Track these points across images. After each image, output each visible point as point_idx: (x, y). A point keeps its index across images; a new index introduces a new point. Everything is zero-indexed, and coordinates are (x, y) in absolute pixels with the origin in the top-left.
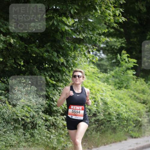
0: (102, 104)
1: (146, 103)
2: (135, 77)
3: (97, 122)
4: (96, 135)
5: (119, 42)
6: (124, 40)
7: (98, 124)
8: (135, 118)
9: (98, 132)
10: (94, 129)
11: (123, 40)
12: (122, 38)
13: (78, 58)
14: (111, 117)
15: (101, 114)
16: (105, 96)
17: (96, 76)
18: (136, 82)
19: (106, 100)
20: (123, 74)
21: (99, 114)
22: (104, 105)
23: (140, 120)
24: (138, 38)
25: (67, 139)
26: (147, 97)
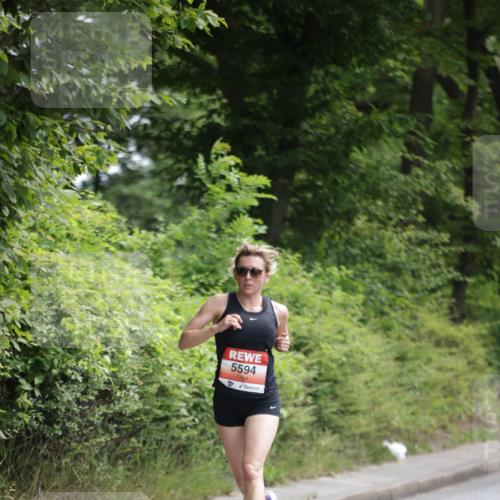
0: (134, 353)
1: (307, 348)
3: (115, 426)
4: (110, 477)
5: (201, 106)
6: (219, 99)
7: (118, 431)
9: (120, 462)
10: (101, 453)
11: (213, 101)
12: (210, 91)
13: (37, 169)
14: (168, 402)
15: (132, 394)
17: (109, 242)
21: (124, 391)
22: (142, 355)
24: (275, 91)
26: (307, 324)
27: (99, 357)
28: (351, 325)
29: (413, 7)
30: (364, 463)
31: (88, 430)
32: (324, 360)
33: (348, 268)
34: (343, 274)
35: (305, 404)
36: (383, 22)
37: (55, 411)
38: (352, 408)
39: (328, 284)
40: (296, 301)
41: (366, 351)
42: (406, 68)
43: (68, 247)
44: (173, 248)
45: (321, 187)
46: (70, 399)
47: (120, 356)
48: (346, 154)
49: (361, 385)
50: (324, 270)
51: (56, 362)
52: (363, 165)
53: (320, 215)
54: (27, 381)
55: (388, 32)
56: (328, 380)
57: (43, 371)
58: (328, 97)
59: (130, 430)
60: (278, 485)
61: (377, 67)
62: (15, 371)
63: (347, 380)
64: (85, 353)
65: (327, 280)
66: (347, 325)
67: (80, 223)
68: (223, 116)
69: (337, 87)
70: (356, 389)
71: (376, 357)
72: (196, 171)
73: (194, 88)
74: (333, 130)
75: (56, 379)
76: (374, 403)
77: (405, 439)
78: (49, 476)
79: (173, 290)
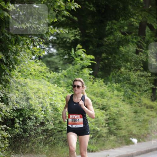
0: (51, 110)
1: (106, 109)
2: (92, 77)
3: (45, 133)
4: (44, 149)
5: (72, 33)
6: (78, 31)
7: (46, 135)
8: (92, 127)
9: (47, 144)
10: (41, 142)
11: (76, 32)
12: (76, 29)
13: (21, 53)
14: (62, 126)
15: (51, 123)
16: (56, 101)
17: (43, 76)
18: (93, 84)
19: (56, 106)
20: (78, 73)
21: (48, 122)
22: (54, 111)
23: (99, 129)
24: (96, 29)
25: (8, 153)
26: (106, 101)
27: (40, 112)
28: (120, 101)
29: (139, 2)
30: (124, 145)
31: (37, 134)
32: (111, 113)
33: (119, 84)
34: (117, 86)
35: (105, 127)
36: (130, 7)
37: (26, 129)
38: (120, 128)
39: (113, 89)
40: (102, 94)
41: (125, 110)
42: (137, 21)
43: (31, 77)
44: (64, 78)
45: (110, 59)
46: (31, 125)
47: (47, 111)
48: (118, 48)
49: (123, 121)
50: (111, 84)
51: (27, 113)
52: (124, 52)
53: (110, 67)
54: (18, 119)
55: (131, 10)
56: (112, 119)
57: (23, 116)
58: (112, 30)
59: (50, 135)
60: (97, 152)
61: (128, 21)
62: (14, 116)
63: (118, 119)
64: (36, 111)
65: (112, 88)
66: (118, 102)
67: (34, 70)
68: (79, 36)
69: (115, 27)
70: (121, 122)
71: (128, 112)
72: (71, 54)
73: (70, 28)
74: (114, 41)
75: (27, 119)
76: (127, 126)
77: (137, 137)
78: (25, 149)
79: (63, 91)
